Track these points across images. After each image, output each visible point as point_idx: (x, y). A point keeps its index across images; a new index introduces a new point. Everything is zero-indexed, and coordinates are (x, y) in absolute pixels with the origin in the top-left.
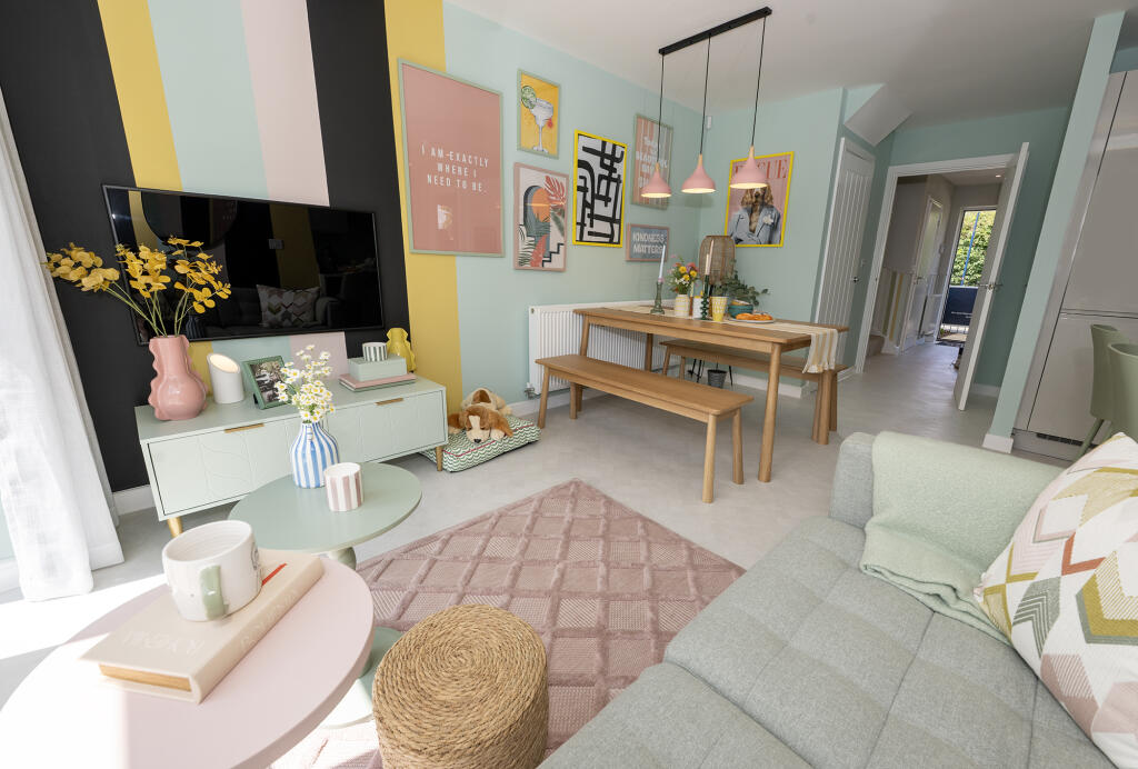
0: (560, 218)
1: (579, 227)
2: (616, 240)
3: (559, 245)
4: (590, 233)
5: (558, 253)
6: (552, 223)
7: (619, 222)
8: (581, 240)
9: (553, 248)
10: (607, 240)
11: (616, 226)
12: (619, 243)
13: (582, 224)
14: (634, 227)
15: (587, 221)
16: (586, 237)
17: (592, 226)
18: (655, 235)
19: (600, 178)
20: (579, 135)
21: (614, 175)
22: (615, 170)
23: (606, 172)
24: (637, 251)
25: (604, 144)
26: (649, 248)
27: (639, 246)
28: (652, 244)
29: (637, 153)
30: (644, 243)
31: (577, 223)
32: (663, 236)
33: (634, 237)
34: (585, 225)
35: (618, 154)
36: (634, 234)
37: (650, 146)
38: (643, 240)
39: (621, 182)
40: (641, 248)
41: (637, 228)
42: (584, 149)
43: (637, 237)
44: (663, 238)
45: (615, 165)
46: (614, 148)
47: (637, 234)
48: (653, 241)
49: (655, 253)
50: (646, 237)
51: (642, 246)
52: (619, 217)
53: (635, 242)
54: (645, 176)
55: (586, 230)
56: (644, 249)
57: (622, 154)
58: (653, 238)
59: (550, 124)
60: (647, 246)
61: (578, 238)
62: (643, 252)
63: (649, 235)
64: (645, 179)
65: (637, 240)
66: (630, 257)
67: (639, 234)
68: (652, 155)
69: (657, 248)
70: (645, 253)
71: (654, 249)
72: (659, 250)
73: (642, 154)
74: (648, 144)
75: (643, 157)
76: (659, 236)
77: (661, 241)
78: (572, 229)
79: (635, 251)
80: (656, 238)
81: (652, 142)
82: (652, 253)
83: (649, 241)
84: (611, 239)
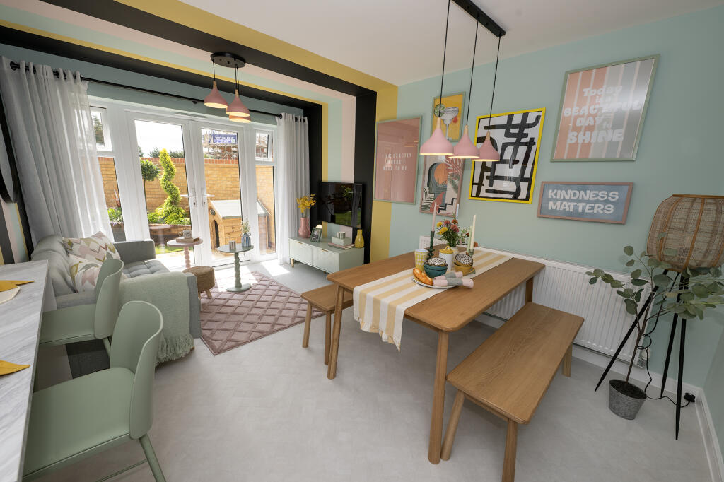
1: (475, 187)
2: (523, 195)
3: (453, 199)
4: (487, 191)
5: (452, 204)
6: (449, 186)
7: (529, 180)
8: (478, 195)
9: (448, 200)
10: (511, 196)
11: (524, 186)
12: (527, 199)
13: (480, 184)
14: (545, 185)
15: (486, 182)
16: (483, 193)
17: (491, 184)
18: (597, 192)
19: (505, 145)
20: (480, 120)
21: (524, 140)
22: (526, 135)
23: (513, 140)
24: (554, 208)
25: (510, 117)
26: (581, 206)
27: (559, 203)
28: (588, 202)
29: (566, 109)
30: (570, 200)
31: (473, 184)
32: (617, 193)
33: (550, 193)
34: (483, 185)
35: (531, 120)
36: (551, 191)
37: (597, 95)
38: (567, 197)
39: (534, 144)
40: (563, 205)
41: (557, 185)
42: (486, 128)
43: (556, 194)
44: (615, 195)
45: (526, 131)
46: (525, 116)
47: (555, 191)
48: (591, 199)
49: (595, 212)
50: (575, 194)
51: (565, 203)
52: (529, 177)
53: (551, 199)
54: (583, 129)
55: (483, 189)
56: (569, 207)
57: (538, 118)
58: (590, 195)
59: (455, 120)
60: (575, 204)
61: (474, 194)
62: (568, 210)
63: (582, 192)
64: (582, 133)
65: (554, 197)
66: (543, 213)
67: (559, 191)
68: (599, 104)
69: (599, 207)
70: (571, 210)
71: (593, 208)
72: (604, 209)
73: (578, 108)
74: (591, 94)
75: (579, 111)
76: (606, 193)
77: (610, 198)
78: (468, 188)
79: (550, 208)
80: (597, 195)
81: (601, 89)
82: (587, 211)
83: (580, 198)
84: (516, 195)
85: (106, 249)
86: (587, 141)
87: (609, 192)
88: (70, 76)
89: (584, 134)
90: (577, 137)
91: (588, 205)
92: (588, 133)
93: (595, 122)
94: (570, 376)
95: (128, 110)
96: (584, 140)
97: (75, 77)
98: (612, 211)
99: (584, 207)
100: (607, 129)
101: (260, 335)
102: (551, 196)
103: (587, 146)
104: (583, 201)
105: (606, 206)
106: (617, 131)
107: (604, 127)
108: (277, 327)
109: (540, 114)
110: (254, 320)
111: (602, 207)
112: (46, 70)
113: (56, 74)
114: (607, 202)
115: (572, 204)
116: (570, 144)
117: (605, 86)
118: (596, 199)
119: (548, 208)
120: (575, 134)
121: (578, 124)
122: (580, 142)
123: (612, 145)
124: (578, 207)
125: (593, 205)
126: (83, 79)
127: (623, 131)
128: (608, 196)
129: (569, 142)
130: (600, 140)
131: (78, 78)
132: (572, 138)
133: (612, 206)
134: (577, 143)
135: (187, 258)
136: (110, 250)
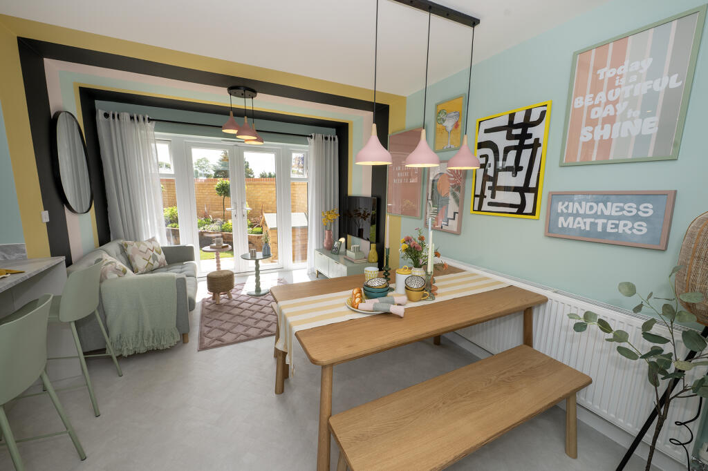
0: (457, 193)
1: (477, 199)
2: (528, 209)
3: (455, 213)
4: (490, 204)
5: (454, 219)
6: (451, 198)
7: (535, 190)
8: (479, 209)
9: (450, 215)
10: (515, 210)
11: (529, 197)
12: (533, 213)
13: (482, 196)
14: (555, 196)
15: (488, 193)
16: (485, 207)
17: (493, 196)
18: (622, 205)
19: (507, 150)
20: (480, 122)
21: (527, 142)
22: (530, 136)
23: (516, 142)
24: (565, 225)
25: (512, 116)
26: (600, 222)
27: (571, 219)
28: (609, 218)
29: (577, 99)
30: (585, 216)
31: (476, 196)
32: (650, 206)
33: (560, 207)
34: (485, 197)
35: (534, 117)
36: (560, 203)
37: (616, 75)
38: (581, 212)
39: (540, 145)
40: (576, 221)
41: (567, 196)
42: (487, 131)
43: (567, 208)
44: (648, 209)
45: (530, 130)
46: (529, 112)
47: (566, 203)
48: (614, 213)
49: (620, 231)
50: (591, 208)
51: (579, 219)
52: (534, 186)
53: (562, 214)
54: (600, 122)
55: (486, 201)
56: (584, 224)
57: (543, 114)
58: (611, 209)
59: (456, 126)
60: (592, 220)
61: (476, 208)
62: (583, 228)
63: (601, 205)
64: (599, 126)
65: (565, 211)
66: (552, 232)
67: (571, 204)
68: (620, 86)
69: (625, 225)
70: (588, 229)
71: (617, 226)
72: (633, 228)
73: (592, 95)
74: (609, 75)
75: (594, 99)
76: (634, 206)
77: (641, 214)
78: (470, 201)
79: (560, 226)
80: (622, 209)
81: (621, 67)
82: (609, 230)
83: (599, 213)
84: (520, 209)
85: (153, 251)
86: (606, 137)
87: (638, 204)
88: (141, 119)
89: (602, 128)
90: (592, 132)
91: (610, 222)
92: (607, 126)
93: (616, 110)
94: (575, 457)
95: (187, 141)
96: (602, 136)
97: (144, 119)
98: (645, 230)
99: (605, 226)
100: (632, 119)
101: (246, 338)
102: (562, 210)
103: (606, 144)
104: (603, 216)
105: (636, 225)
106: (648, 120)
107: (629, 117)
108: (265, 333)
109: (544, 108)
110: (250, 324)
111: (630, 224)
112: (126, 116)
113: (132, 118)
114: (636, 218)
115: (588, 221)
116: (584, 143)
117: (627, 62)
118: (621, 213)
119: (557, 225)
120: (590, 129)
121: (593, 116)
122: (597, 138)
123: (642, 139)
124: (597, 224)
125: (617, 222)
126: (150, 120)
127: (656, 119)
128: (638, 210)
129: (582, 139)
130: (624, 134)
131: (147, 119)
132: (585, 134)
133: (644, 224)
134: (592, 141)
135: (218, 262)
136: (157, 252)
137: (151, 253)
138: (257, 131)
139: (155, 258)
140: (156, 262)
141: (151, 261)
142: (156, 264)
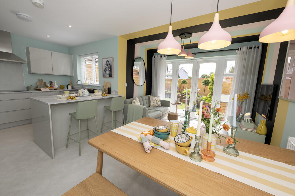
95: (178, 62)
126: (165, 56)
135: (176, 109)
136: (158, 101)
137: (156, 101)
138: (192, 53)
139: (157, 103)
140: (157, 104)
141: (155, 104)
142: (157, 105)
